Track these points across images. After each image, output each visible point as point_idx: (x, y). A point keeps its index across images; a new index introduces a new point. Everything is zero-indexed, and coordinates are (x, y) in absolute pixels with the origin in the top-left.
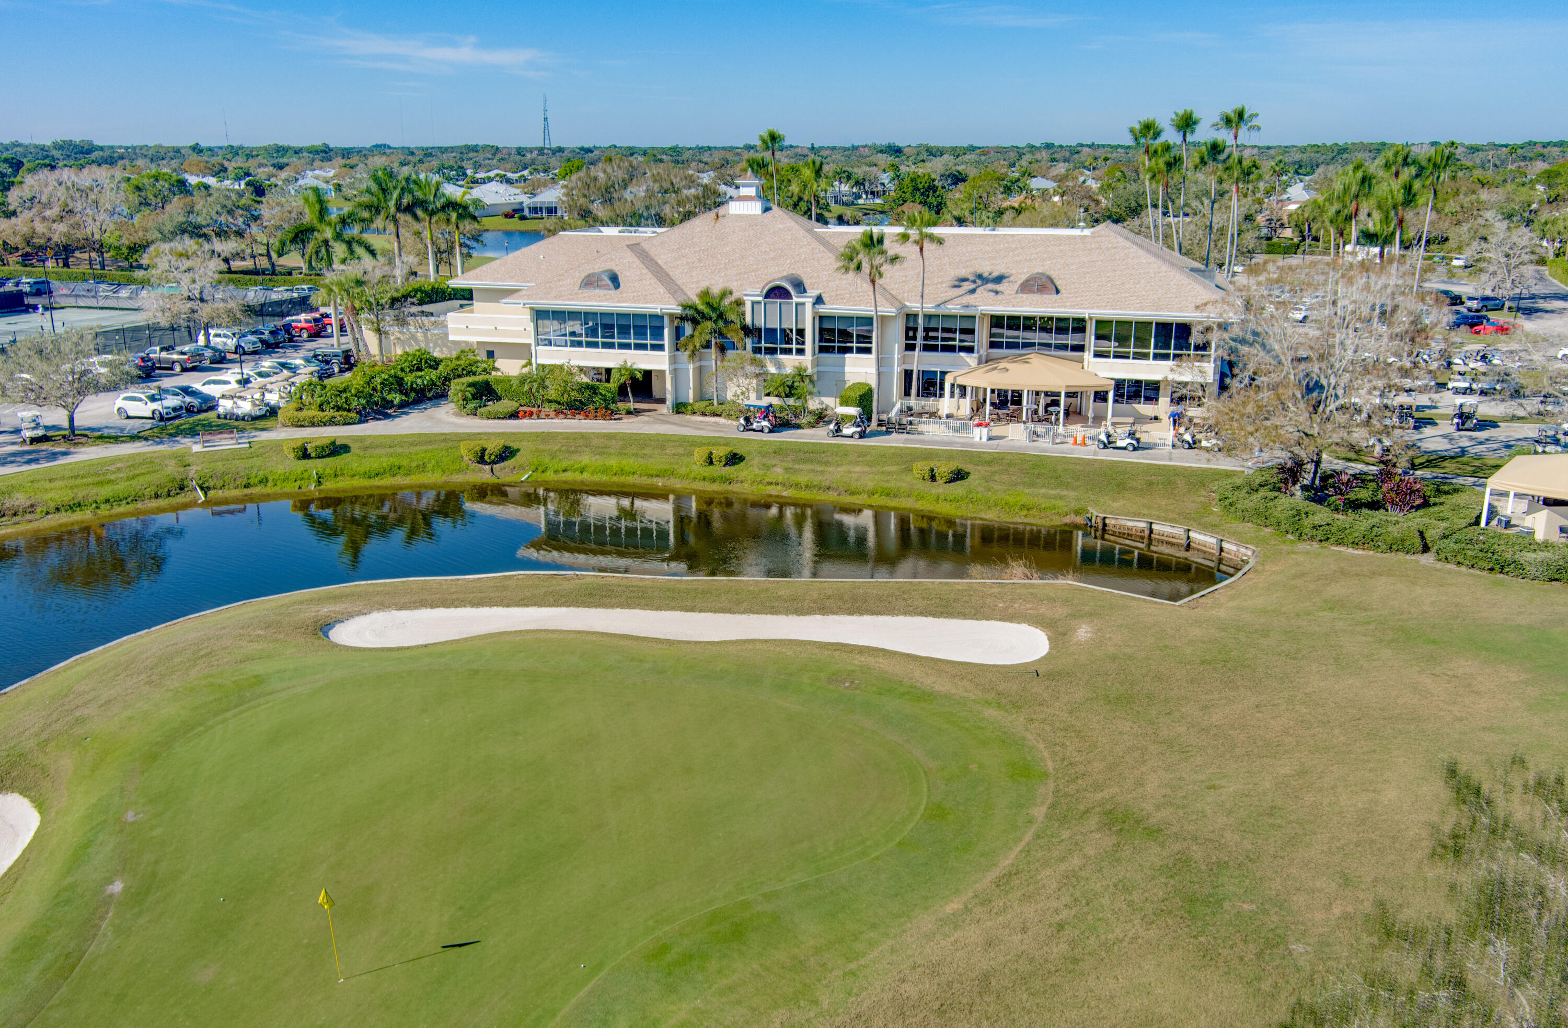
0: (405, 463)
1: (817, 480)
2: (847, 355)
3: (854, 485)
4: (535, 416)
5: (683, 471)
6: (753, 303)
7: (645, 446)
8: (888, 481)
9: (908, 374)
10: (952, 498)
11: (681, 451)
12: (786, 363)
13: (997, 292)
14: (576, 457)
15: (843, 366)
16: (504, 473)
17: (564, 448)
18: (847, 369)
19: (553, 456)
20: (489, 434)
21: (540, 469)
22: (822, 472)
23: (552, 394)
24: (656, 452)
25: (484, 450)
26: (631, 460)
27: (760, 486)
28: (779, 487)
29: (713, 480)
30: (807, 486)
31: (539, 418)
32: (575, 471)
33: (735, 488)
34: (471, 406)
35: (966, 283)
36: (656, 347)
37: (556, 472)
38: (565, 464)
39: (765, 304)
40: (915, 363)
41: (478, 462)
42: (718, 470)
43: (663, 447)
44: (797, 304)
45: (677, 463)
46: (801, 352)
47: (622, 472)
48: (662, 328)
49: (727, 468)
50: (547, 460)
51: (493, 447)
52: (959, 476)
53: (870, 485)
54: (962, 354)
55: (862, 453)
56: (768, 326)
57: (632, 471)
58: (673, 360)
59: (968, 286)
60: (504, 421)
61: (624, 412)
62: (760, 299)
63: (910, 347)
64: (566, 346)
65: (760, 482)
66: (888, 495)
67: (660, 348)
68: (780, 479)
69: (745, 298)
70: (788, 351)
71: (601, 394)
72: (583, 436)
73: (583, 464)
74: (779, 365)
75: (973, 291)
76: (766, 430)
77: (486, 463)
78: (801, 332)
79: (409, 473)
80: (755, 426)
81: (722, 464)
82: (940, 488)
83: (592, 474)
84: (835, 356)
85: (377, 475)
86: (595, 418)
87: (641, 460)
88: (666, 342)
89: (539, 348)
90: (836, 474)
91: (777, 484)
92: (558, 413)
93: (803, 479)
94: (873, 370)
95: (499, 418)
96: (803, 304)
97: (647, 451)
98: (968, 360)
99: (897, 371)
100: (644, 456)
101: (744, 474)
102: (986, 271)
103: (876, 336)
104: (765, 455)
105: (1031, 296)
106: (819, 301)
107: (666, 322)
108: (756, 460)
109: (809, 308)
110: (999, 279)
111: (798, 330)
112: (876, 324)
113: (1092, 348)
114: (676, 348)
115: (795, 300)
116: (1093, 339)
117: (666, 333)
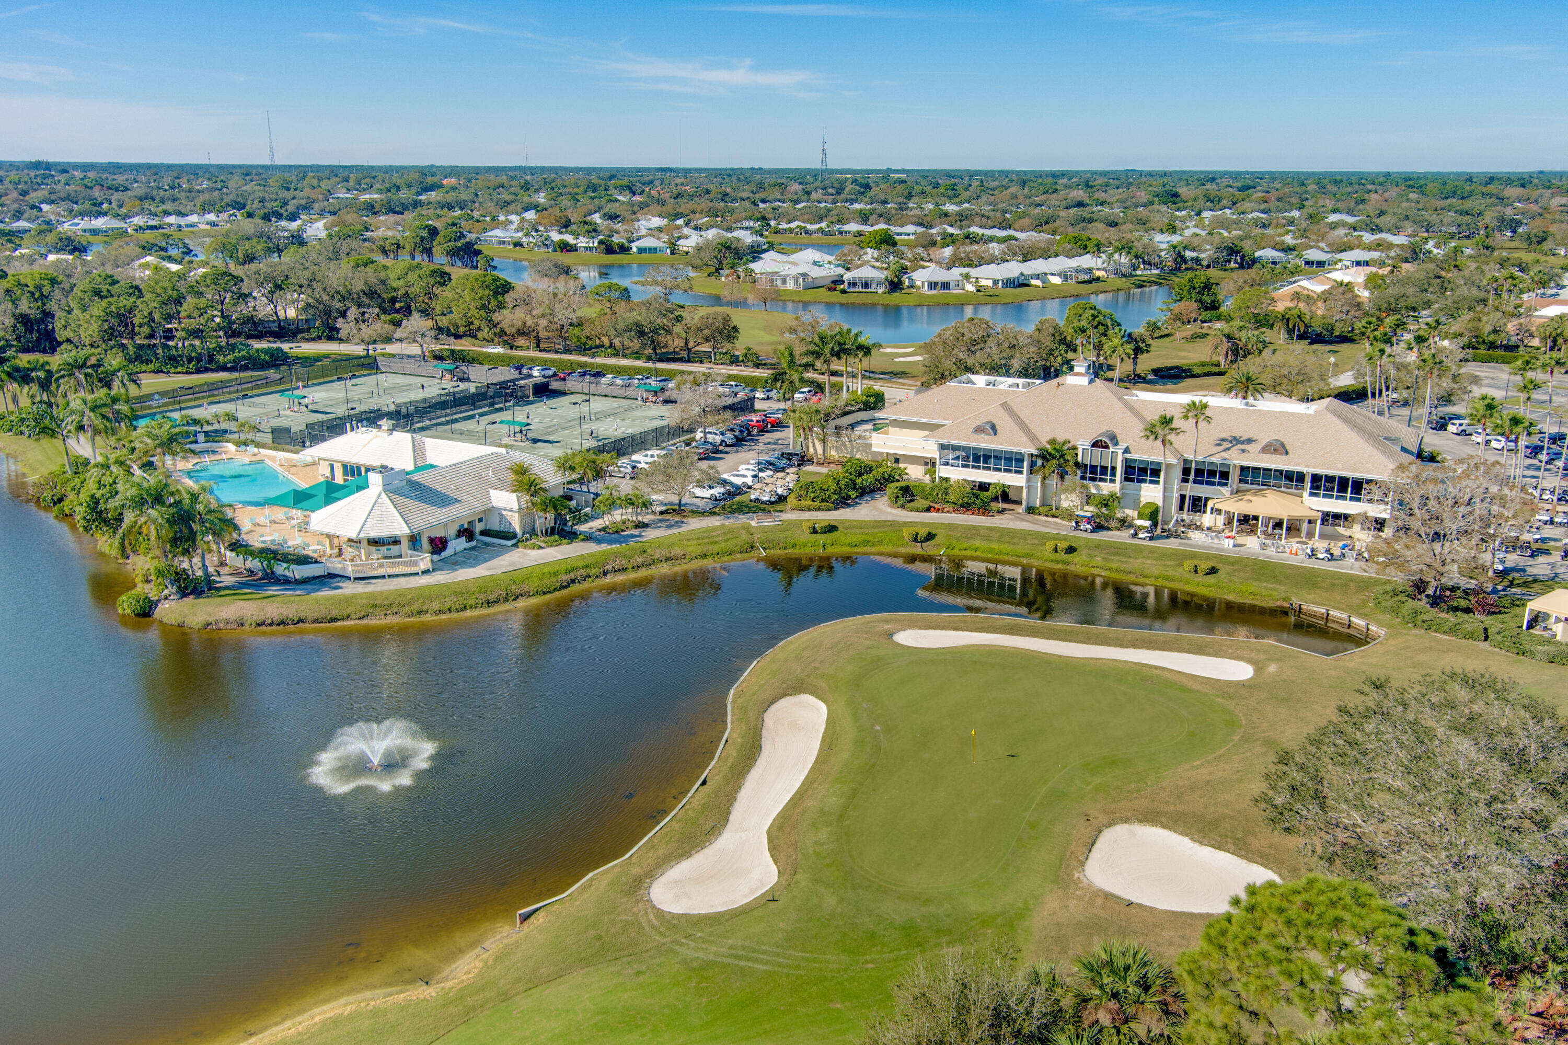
0: (871, 539)
1: (1123, 567)
2: (1143, 485)
3: (1146, 572)
4: (941, 511)
5: (1039, 555)
6: (1084, 449)
7: (1013, 537)
8: (1167, 571)
9: (1183, 497)
10: (1207, 584)
11: (1037, 542)
12: (1102, 487)
13: (1246, 451)
14: (971, 541)
15: (1140, 490)
16: (929, 549)
17: (963, 535)
18: (1142, 493)
19: (958, 540)
20: (917, 521)
21: (950, 547)
22: (1126, 562)
23: (952, 498)
25: (916, 533)
26: (1008, 545)
27: (1087, 568)
29: (1058, 562)
31: (943, 512)
32: (974, 550)
33: (1071, 568)
34: (900, 502)
35: (1225, 443)
36: (1017, 472)
37: (960, 550)
38: (965, 546)
39: (1091, 450)
40: (1188, 491)
41: (914, 541)
42: (1061, 556)
43: (1025, 539)
44: (1112, 452)
45: (1035, 550)
46: (1113, 481)
47: (1001, 553)
48: (1023, 460)
49: (1067, 555)
50: (954, 542)
51: (923, 532)
52: (1213, 571)
53: (1156, 573)
54: (1220, 487)
55: (1152, 551)
56: (1092, 464)
57: (1007, 552)
58: (1028, 480)
59: (1226, 445)
60: (924, 514)
61: (996, 511)
62: (1089, 447)
63: (1185, 480)
64: (958, 466)
65: (1087, 566)
67: (1021, 472)
68: (1100, 564)
69: (1079, 446)
70: (1105, 480)
71: (981, 499)
72: (974, 527)
73: (977, 546)
74: (1098, 488)
75: (1228, 449)
76: (1089, 531)
77: (919, 542)
78: (1114, 469)
79: (874, 545)
80: (1082, 527)
81: (1063, 552)
82: (1200, 578)
84: (1135, 484)
85: (856, 545)
86: (978, 514)
88: (1025, 470)
89: (942, 466)
90: (1135, 564)
91: (1097, 567)
92: (955, 510)
93: (1114, 566)
94: (1161, 495)
95: (919, 511)
96: (1117, 452)
97: (1016, 540)
98: (1224, 491)
99: (1175, 496)
100: (1014, 544)
101: (1077, 560)
102: (1237, 435)
103: (1162, 474)
104: (1089, 548)
105: (1268, 456)
106: (1126, 451)
107: (1026, 458)
108: (1085, 551)
109: (1121, 455)
110: (1248, 441)
111: (1112, 467)
112: (1164, 466)
113: (1308, 490)
114: (1031, 473)
115: (1112, 450)
116: (1309, 484)
117: (1026, 464)
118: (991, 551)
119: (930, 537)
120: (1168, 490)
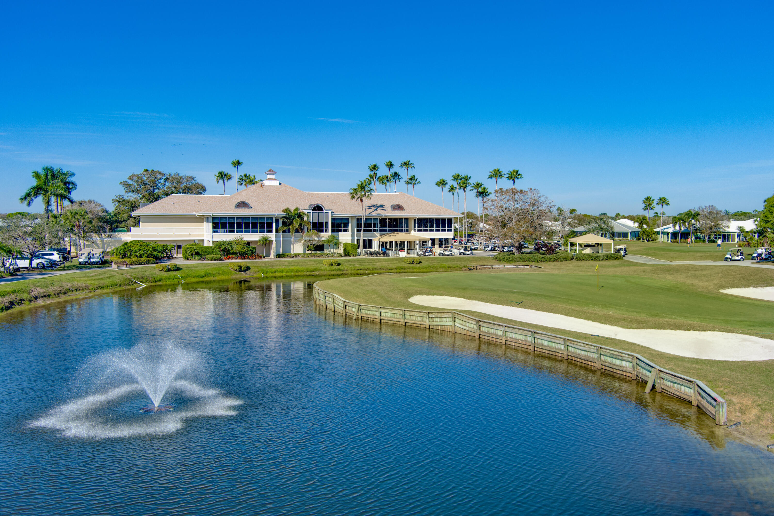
2: (340, 233)
4: (231, 259)
6: (308, 212)
9: (358, 241)
12: (321, 235)
13: (385, 210)
18: (339, 238)
24: (305, 264)
25: (241, 268)
36: (269, 231)
37: (272, 273)
38: (274, 270)
39: (313, 213)
40: (361, 236)
41: (239, 271)
44: (325, 213)
46: (327, 231)
47: (298, 271)
48: (273, 222)
51: (243, 265)
54: (374, 232)
56: (314, 221)
58: (276, 236)
59: (373, 208)
60: (219, 261)
62: (311, 211)
63: (359, 230)
64: (227, 232)
67: (271, 231)
69: (305, 211)
70: (322, 231)
74: (319, 237)
75: (376, 210)
77: (242, 271)
78: (327, 223)
79: (214, 276)
81: (336, 265)
84: (337, 233)
85: (204, 276)
86: (253, 259)
88: (274, 229)
89: (214, 234)
92: (237, 258)
94: (351, 238)
96: (328, 213)
98: (376, 234)
99: (356, 239)
101: (346, 268)
102: (375, 204)
103: (350, 225)
104: (346, 262)
105: (397, 211)
106: (332, 212)
107: (274, 220)
108: (346, 264)
109: (330, 214)
110: (382, 206)
111: (325, 222)
112: (350, 220)
113: (417, 228)
114: (277, 231)
115: (324, 211)
116: (417, 225)
117: (274, 225)
118: (292, 271)
119: (248, 268)
120: (353, 236)
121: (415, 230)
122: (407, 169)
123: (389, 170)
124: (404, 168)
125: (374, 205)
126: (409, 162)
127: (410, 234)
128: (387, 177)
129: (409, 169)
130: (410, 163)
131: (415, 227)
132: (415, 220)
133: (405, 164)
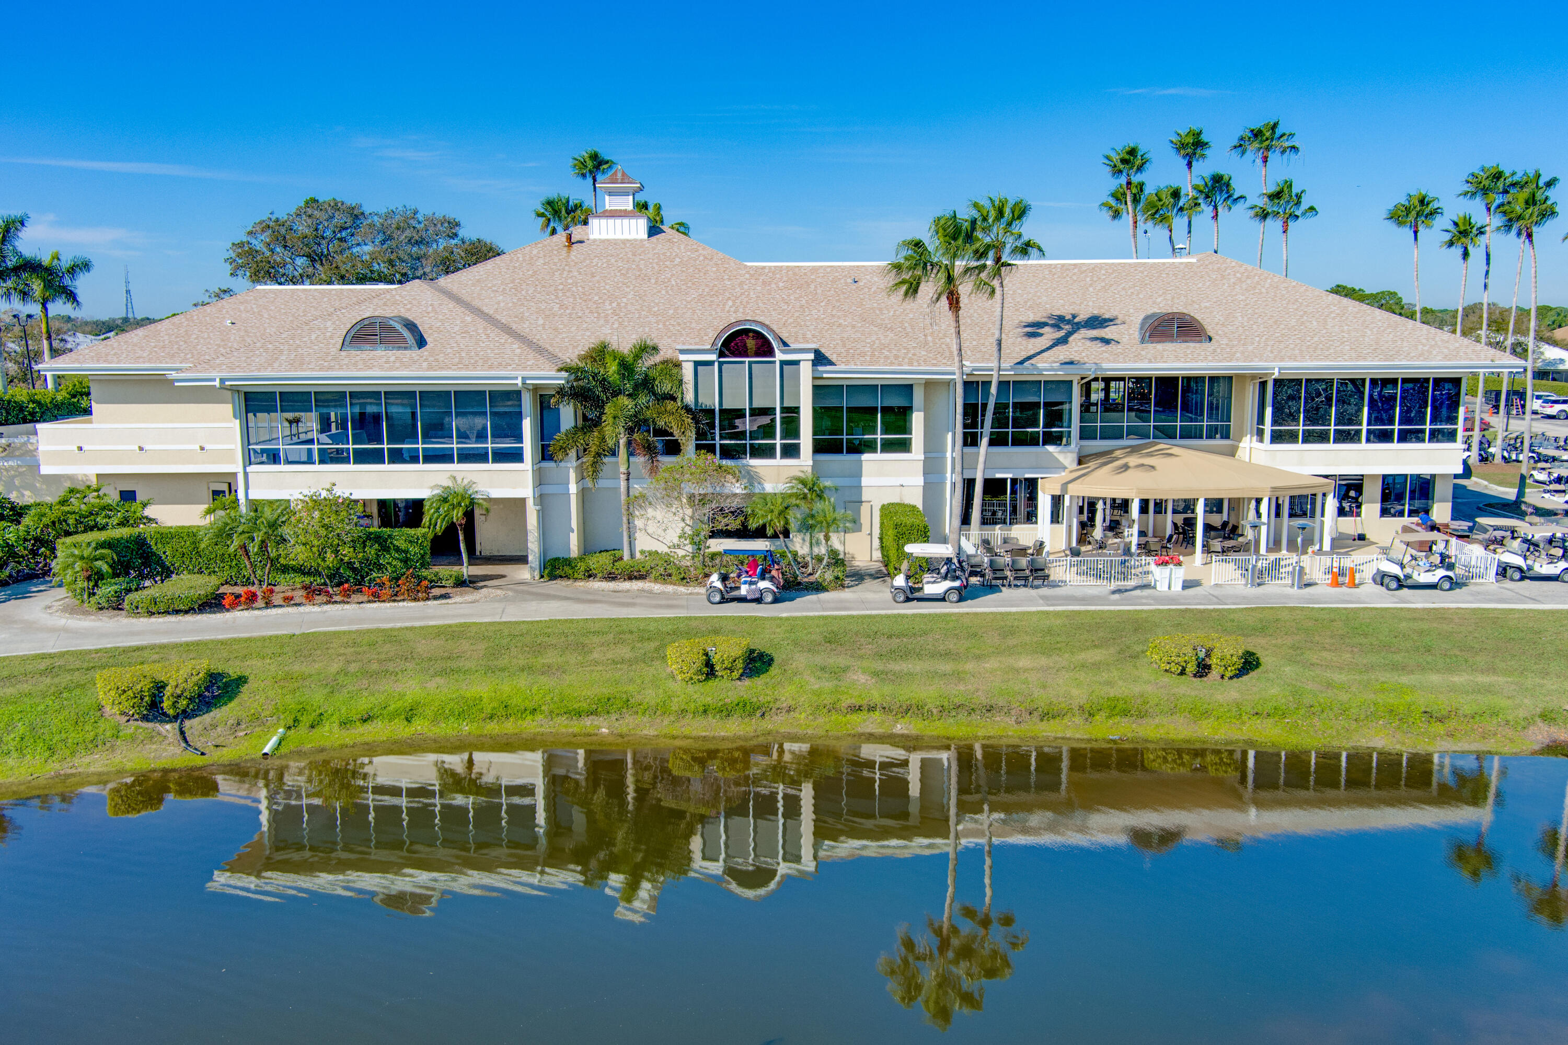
1: (958, 691)
2: (866, 457)
3: (1042, 698)
4: (260, 603)
5: (651, 696)
6: (697, 364)
7: (538, 649)
8: (1109, 683)
9: (968, 485)
10: (1269, 707)
11: (624, 652)
12: (761, 472)
13: (1107, 341)
14: (386, 686)
15: (858, 475)
16: (213, 739)
17: (353, 667)
18: (865, 481)
19: (333, 688)
20: (163, 647)
21: (306, 720)
22: (959, 676)
23: (298, 554)
24: (573, 658)
25: (160, 687)
26: (523, 681)
27: (834, 716)
28: (877, 714)
29: (726, 712)
30: (942, 709)
31: (268, 605)
32: (392, 717)
33: (776, 723)
34: (107, 589)
35: (1046, 330)
36: (503, 456)
37: (344, 724)
38: (363, 704)
39: (720, 364)
40: (980, 466)
41: (145, 718)
42: (732, 688)
43: (583, 648)
44: (783, 363)
45: (631, 681)
46: (791, 451)
47: (505, 710)
48: (519, 416)
49: (747, 682)
50: (318, 697)
51: (183, 678)
52: (1249, 664)
53: (1079, 695)
54: (1050, 448)
56: (726, 406)
57: (530, 705)
58: (540, 480)
59: (1049, 335)
60: (189, 618)
61: (450, 582)
62: (713, 357)
63: (971, 440)
64: (310, 461)
65: (833, 708)
66: (1125, 713)
67: (516, 456)
68: (876, 697)
69: (682, 357)
70: (768, 452)
71: (398, 550)
72: (390, 636)
73: (409, 699)
74: (752, 478)
75: (1063, 341)
76: (769, 598)
77: (164, 717)
80: (744, 590)
81: (736, 674)
82: (1222, 690)
83: (435, 721)
84: (843, 459)
86: (394, 598)
87: (543, 679)
88: (528, 445)
89: (251, 469)
91: (872, 709)
92: (311, 593)
94: (920, 481)
95: (177, 612)
96: (796, 363)
97: (550, 658)
98: (1061, 458)
99: (951, 479)
100: (547, 670)
101: (787, 694)
102: (1066, 312)
103: (917, 419)
104: (812, 648)
105: (1168, 347)
106: (820, 359)
107: (527, 404)
108: (801, 660)
109: (806, 372)
110: (1096, 322)
111: (785, 410)
112: (918, 396)
113: (1268, 427)
114: (545, 454)
115: (779, 356)
116: (1269, 411)
117: (527, 425)
120: (932, 467)
121: (1260, 433)
122: (1265, 159)
123: (1189, 165)
124: (1249, 155)
125: (1061, 318)
126: (1274, 127)
127: (1232, 452)
128: (1176, 194)
129: (1273, 157)
130: (1278, 132)
131: (1261, 420)
132: (1263, 384)
133: (1257, 134)
